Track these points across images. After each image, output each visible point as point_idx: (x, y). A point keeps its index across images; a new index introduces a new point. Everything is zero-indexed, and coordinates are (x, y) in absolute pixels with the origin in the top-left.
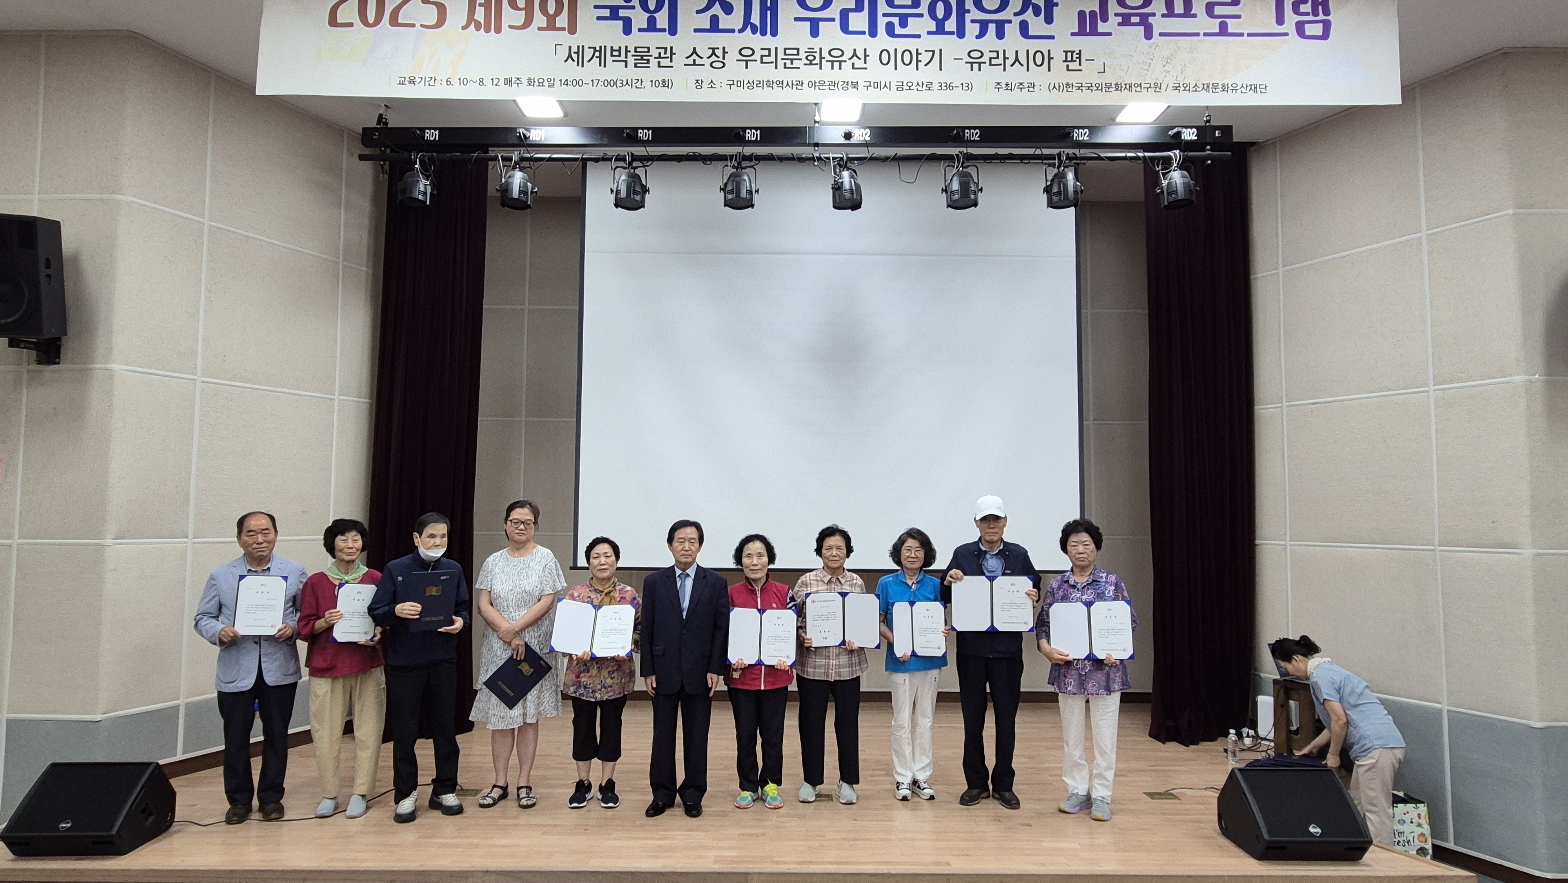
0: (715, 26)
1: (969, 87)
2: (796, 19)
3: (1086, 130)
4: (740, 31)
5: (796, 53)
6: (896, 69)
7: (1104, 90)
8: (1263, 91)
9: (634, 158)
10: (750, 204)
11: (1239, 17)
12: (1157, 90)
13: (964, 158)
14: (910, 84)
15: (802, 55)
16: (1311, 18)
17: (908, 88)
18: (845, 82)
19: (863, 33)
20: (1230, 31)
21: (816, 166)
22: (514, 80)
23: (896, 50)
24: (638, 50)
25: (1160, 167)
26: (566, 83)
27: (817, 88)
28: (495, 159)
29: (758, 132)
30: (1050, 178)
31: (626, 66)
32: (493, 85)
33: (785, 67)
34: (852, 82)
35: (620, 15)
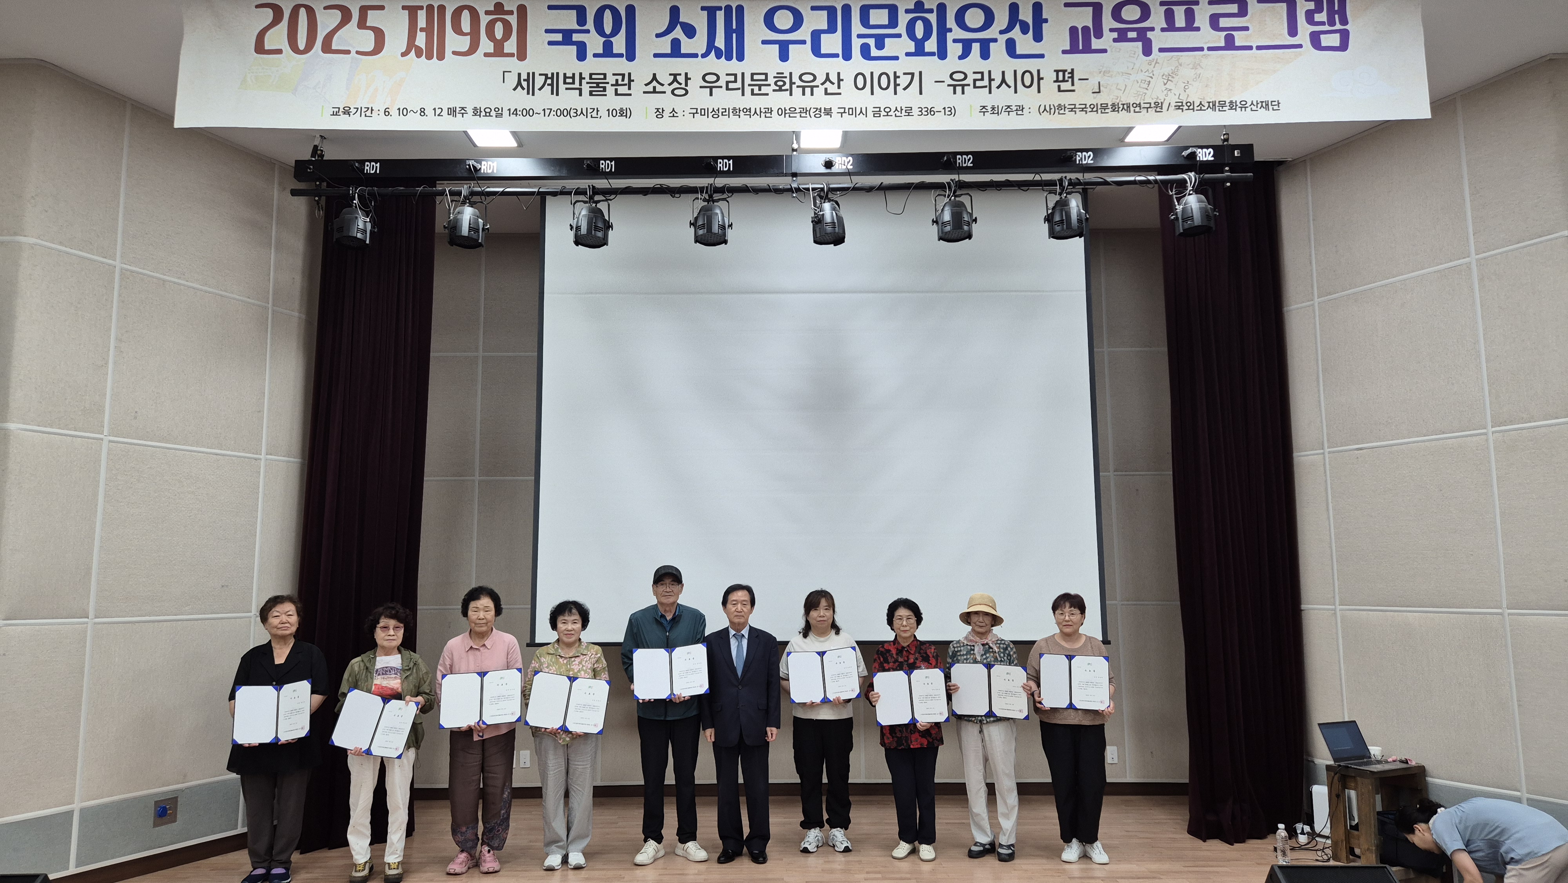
0: (676, 51)
1: (951, 111)
2: (764, 42)
3: (1090, 153)
4: (704, 56)
5: (764, 78)
6: (872, 93)
7: (1099, 111)
8: (1276, 107)
9: (596, 191)
10: (722, 240)
11: (1246, 29)
12: (1158, 109)
13: (956, 186)
14: (887, 110)
15: (771, 80)
16: (1327, 28)
17: (886, 114)
18: (817, 109)
19: (836, 56)
20: (1237, 44)
21: (794, 197)
22: (458, 109)
23: (872, 73)
24: (594, 76)
25: (1174, 190)
26: (515, 113)
27: (787, 115)
28: (442, 193)
29: (731, 162)
30: (1051, 205)
31: (580, 95)
32: (435, 115)
33: (753, 94)
34: (825, 109)
35: (574, 39)
